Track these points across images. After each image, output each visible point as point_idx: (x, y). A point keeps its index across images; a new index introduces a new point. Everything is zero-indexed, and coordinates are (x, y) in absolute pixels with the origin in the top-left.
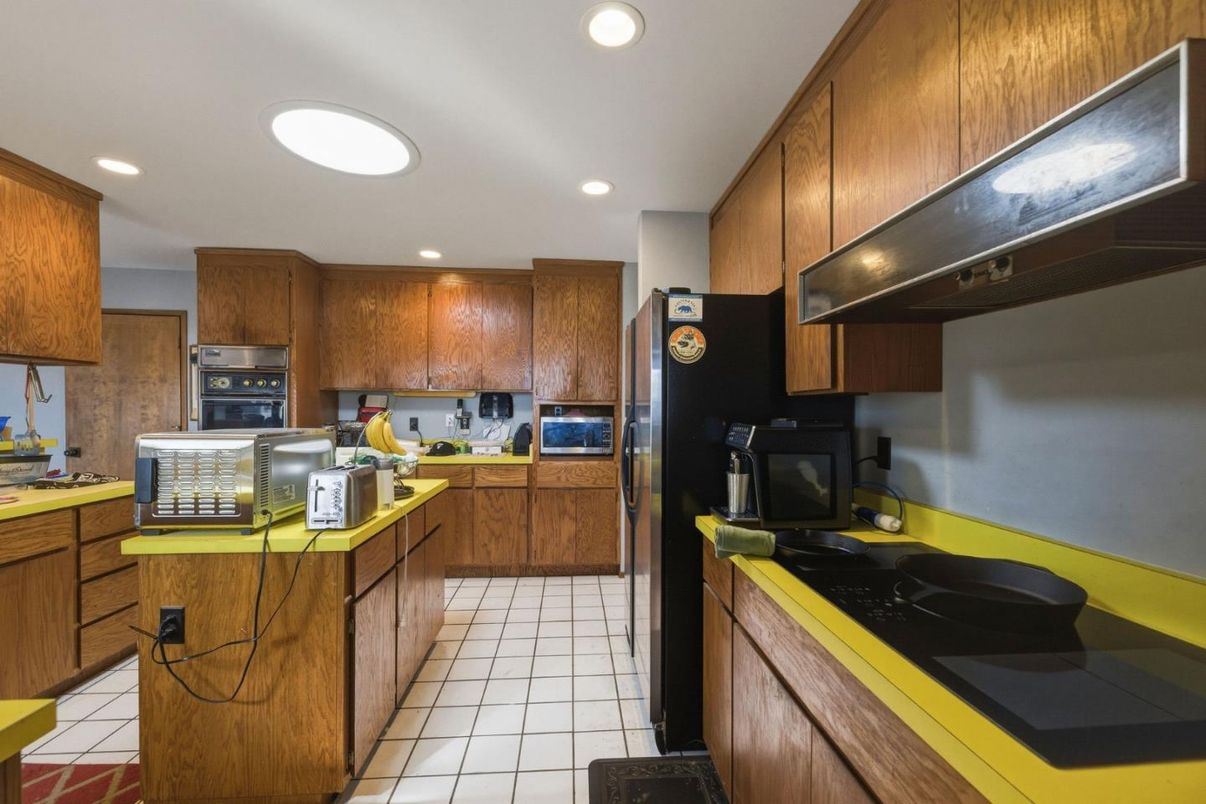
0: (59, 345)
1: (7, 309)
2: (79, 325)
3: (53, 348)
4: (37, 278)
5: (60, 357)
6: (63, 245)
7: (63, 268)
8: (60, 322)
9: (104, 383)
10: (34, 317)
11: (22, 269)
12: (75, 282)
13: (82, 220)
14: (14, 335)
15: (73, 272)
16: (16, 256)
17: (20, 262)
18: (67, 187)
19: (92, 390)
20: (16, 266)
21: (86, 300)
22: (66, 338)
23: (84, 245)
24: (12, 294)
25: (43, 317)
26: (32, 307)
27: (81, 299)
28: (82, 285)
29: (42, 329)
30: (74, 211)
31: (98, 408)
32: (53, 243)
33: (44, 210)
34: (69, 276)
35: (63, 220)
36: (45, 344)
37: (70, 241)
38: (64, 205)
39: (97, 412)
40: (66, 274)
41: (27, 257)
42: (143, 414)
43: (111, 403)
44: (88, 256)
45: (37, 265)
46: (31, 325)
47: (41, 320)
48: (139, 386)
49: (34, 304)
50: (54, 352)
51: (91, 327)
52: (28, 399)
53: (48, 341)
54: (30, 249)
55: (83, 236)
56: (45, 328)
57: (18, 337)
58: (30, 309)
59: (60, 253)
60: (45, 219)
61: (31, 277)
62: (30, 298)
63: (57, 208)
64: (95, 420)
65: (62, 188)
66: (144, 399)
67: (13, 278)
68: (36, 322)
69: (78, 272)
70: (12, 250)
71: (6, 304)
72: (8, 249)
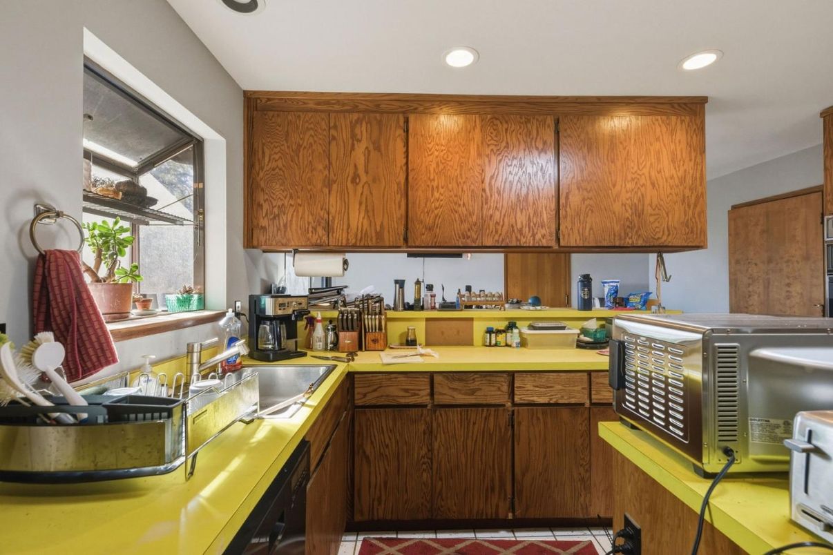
0: (669, 235)
1: (632, 213)
2: (685, 216)
3: (665, 238)
4: (653, 185)
5: (670, 244)
6: (673, 153)
7: (673, 172)
8: (670, 216)
9: (756, 264)
10: (651, 215)
11: (642, 181)
12: (683, 180)
13: (689, 125)
14: (637, 232)
15: (681, 173)
16: (638, 172)
17: (640, 175)
18: (679, 104)
19: (747, 270)
20: (638, 179)
21: (692, 193)
22: (675, 229)
23: (690, 147)
24: (635, 201)
25: (658, 214)
26: (649, 208)
27: (687, 193)
28: (689, 181)
29: (656, 224)
30: (682, 121)
31: (751, 287)
32: (665, 153)
33: (658, 130)
34: (678, 177)
35: (673, 133)
36: (659, 235)
37: (678, 149)
38: (674, 118)
39: (750, 289)
40: (675, 176)
41: (646, 171)
42: (788, 291)
43: (761, 281)
44: (693, 154)
45: (653, 174)
46: (648, 221)
47: (656, 217)
48: (784, 265)
49: (651, 206)
50: (665, 241)
51: (696, 215)
52: (657, 279)
53: (661, 233)
54: (648, 165)
55: (689, 138)
56: (659, 222)
57: (640, 233)
58: (649, 210)
59: (670, 159)
60: (659, 137)
61: (649, 186)
62: (647, 201)
63: (668, 124)
64: (750, 296)
65: (673, 107)
66: (788, 277)
67: (636, 190)
68: (652, 219)
69: (685, 171)
70: (636, 168)
71: (631, 209)
72: (633, 168)
